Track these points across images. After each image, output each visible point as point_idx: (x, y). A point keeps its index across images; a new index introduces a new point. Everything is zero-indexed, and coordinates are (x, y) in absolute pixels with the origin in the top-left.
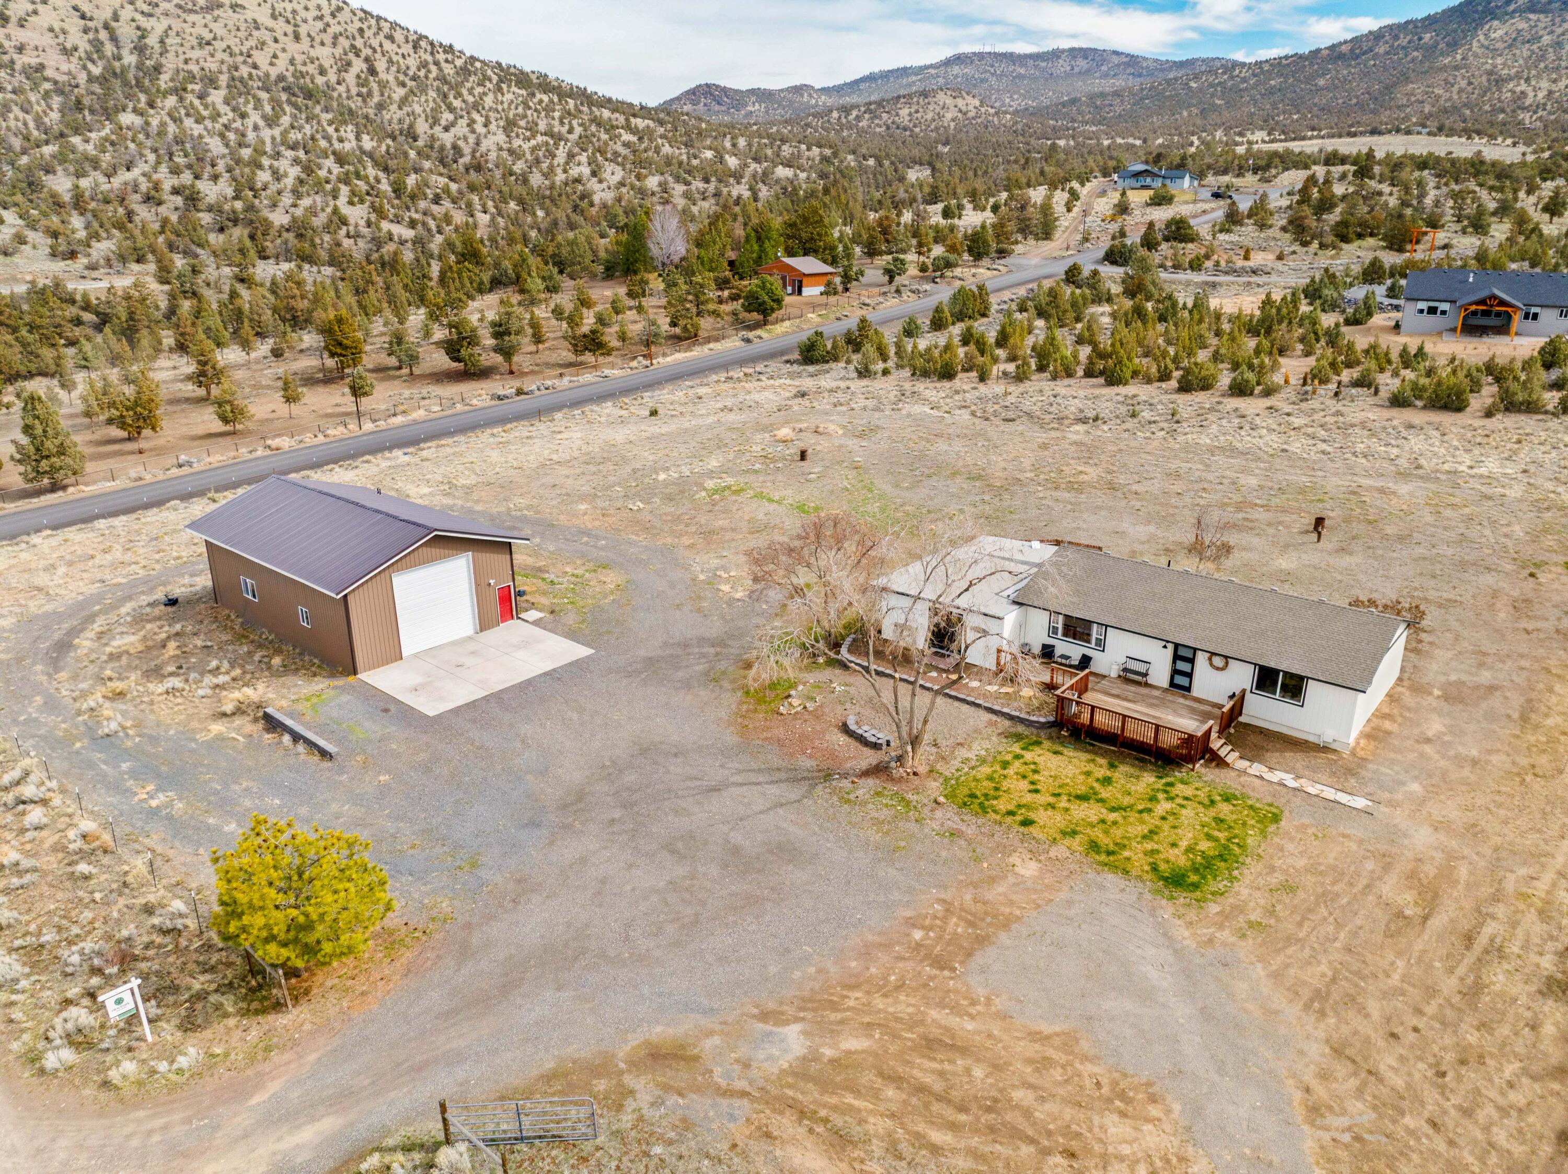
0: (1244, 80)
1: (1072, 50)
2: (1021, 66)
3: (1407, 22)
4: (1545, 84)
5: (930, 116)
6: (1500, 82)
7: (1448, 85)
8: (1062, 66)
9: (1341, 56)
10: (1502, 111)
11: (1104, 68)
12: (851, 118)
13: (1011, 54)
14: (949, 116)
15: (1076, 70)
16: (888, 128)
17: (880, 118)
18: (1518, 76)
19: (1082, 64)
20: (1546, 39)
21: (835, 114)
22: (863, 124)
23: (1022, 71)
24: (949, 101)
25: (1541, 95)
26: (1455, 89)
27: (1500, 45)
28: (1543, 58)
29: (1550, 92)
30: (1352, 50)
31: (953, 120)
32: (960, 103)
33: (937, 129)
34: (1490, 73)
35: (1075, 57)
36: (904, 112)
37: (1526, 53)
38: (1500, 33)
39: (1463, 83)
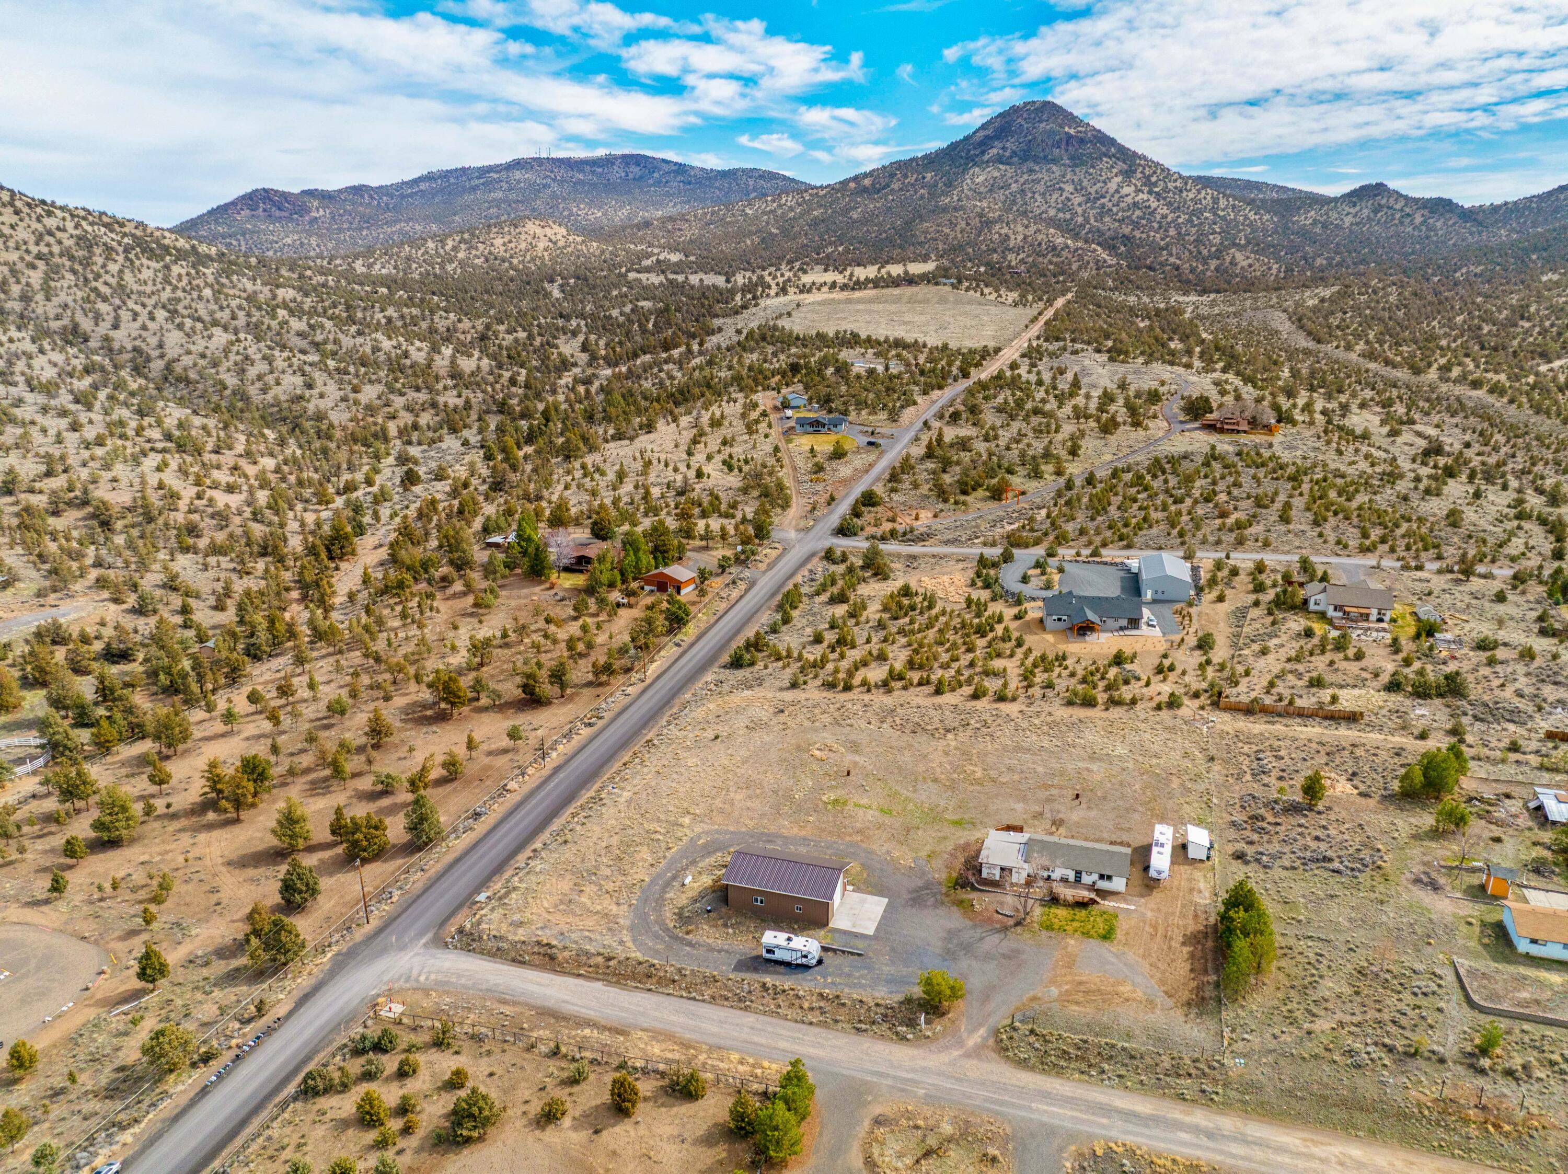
0: (791, 209)
1: (624, 156)
2: (579, 171)
3: (912, 160)
4: (1020, 229)
5: (523, 246)
6: (989, 223)
7: (953, 225)
8: (617, 173)
9: (865, 190)
10: (995, 251)
11: (656, 175)
12: (448, 248)
13: (569, 160)
14: (541, 245)
15: (631, 176)
16: (487, 260)
17: (477, 249)
18: (1000, 219)
19: (635, 170)
20: (1014, 187)
21: (430, 244)
22: (461, 255)
23: (581, 176)
24: (539, 231)
25: (1020, 238)
26: (958, 228)
27: (982, 189)
28: (1014, 202)
29: (1025, 237)
30: (873, 185)
31: (546, 250)
32: (548, 231)
33: (533, 260)
34: (981, 215)
35: (627, 164)
36: (498, 242)
37: (1002, 198)
38: (981, 179)
39: (963, 224)
